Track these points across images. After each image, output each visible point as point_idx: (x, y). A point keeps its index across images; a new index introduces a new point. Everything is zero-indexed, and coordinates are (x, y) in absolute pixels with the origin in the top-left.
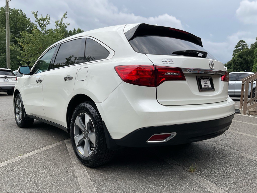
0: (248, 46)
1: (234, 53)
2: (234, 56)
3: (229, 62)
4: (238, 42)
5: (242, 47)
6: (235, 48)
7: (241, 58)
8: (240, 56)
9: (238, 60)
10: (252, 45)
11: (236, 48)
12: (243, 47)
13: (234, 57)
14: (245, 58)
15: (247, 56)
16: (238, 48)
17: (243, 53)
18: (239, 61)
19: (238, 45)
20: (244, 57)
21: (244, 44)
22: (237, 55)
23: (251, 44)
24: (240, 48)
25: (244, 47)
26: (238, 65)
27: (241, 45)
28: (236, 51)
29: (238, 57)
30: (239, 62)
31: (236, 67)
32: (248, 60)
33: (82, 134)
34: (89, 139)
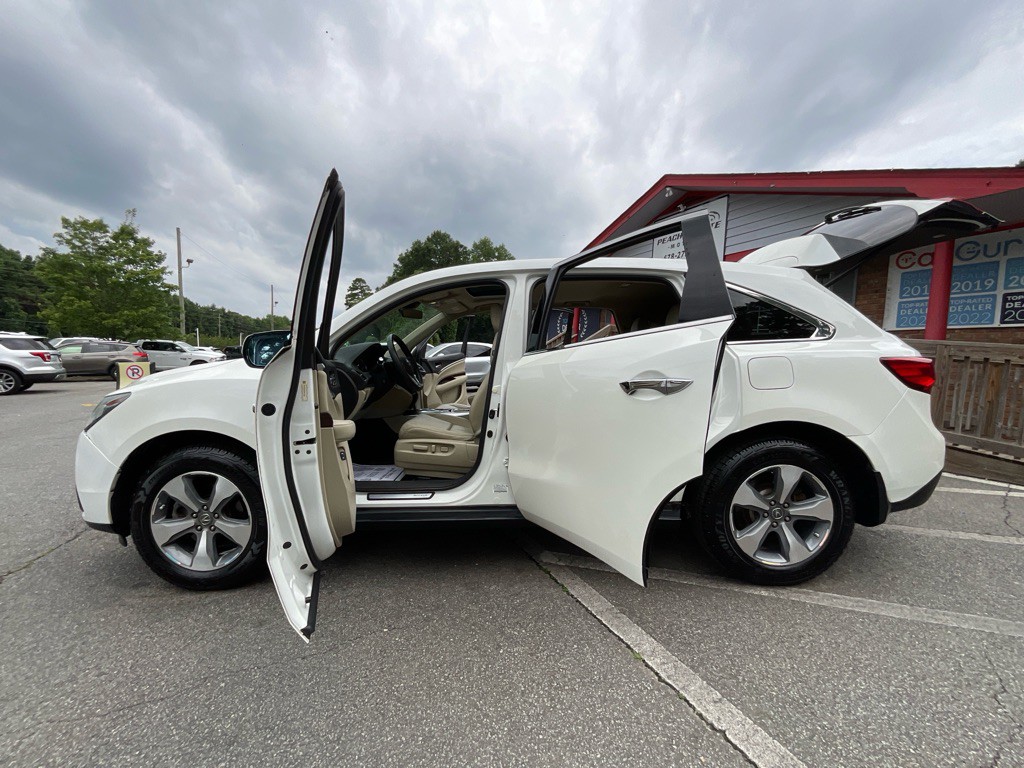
5: (360, 290)
12: (362, 291)
27: (358, 286)
33: (762, 521)
34: (794, 520)
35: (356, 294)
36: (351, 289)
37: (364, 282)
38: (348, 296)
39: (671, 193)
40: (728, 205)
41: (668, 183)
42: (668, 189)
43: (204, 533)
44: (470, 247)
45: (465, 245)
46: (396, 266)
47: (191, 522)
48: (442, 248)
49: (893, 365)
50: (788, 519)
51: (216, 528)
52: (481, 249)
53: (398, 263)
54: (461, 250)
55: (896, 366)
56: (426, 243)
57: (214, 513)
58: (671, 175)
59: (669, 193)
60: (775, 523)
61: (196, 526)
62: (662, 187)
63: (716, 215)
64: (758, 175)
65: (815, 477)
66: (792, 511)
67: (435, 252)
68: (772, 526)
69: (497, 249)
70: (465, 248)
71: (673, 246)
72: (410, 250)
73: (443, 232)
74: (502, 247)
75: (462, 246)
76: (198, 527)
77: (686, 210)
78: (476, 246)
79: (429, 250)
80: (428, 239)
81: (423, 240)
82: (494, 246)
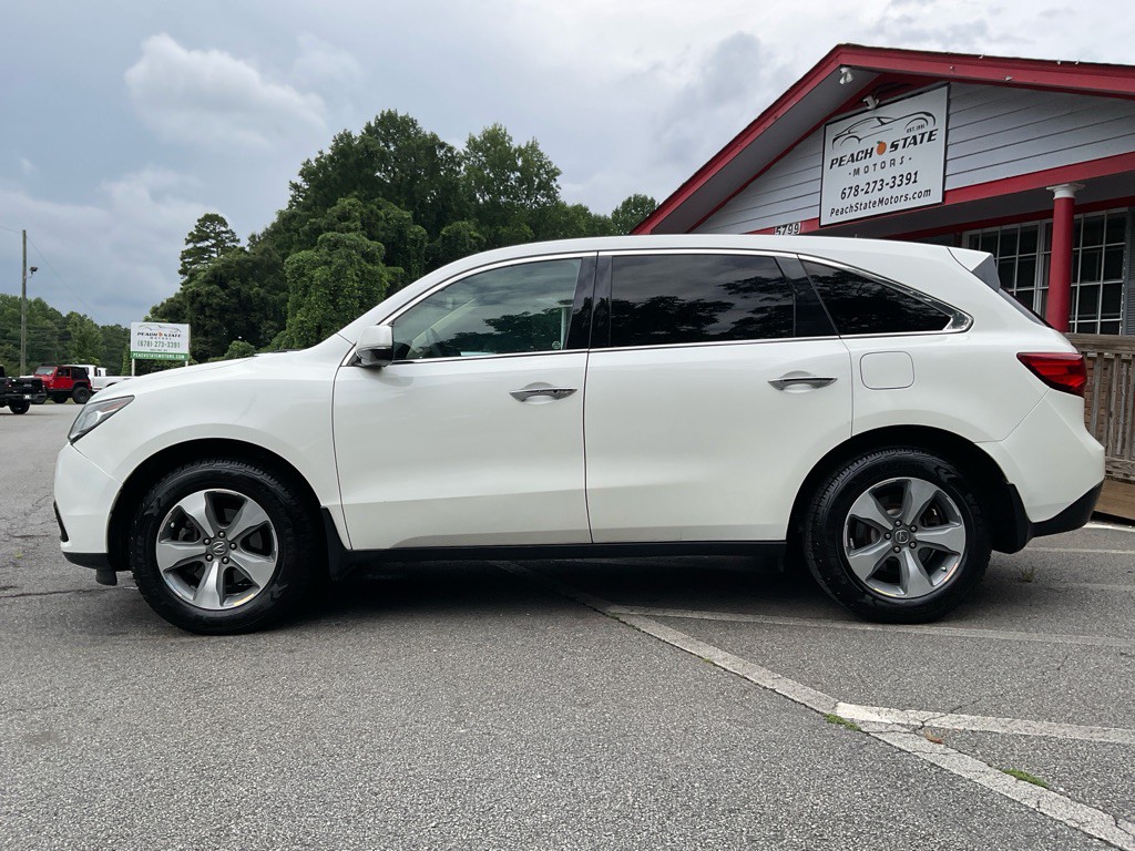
0: (238, 241)
1: (185, 263)
2: (193, 276)
3: (172, 300)
4: (199, 221)
5: (213, 242)
6: (188, 242)
7: (223, 286)
8: (218, 278)
9: (209, 294)
10: (253, 237)
11: (191, 245)
12: (220, 244)
13: (192, 284)
14: (239, 291)
15: (244, 281)
16: (198, 245)
17: (227, 266)
18: (215, 301)
19: (198, 231)
20: (234, 284)
21: (223, 232)
22: (204, 274)
23: (249, 235)
24: (207, 243)
25: (223, 241)
26: (211, 316)
27: (211, 232)
28: (194, 255)
29: (209, 283)
30: (217, 304)
31: (205, 325)
32: (249, 298)
33: (882, 542)
34: (920, 547)
35: (205, 250)
36: (193, 238)
37: (223, 222)
38: (186, 254)
39: (849, 78)
40: (949, 102)
41: (844, 59)
42: (844, 70)
43: (216, 564)
44: (460, 146)
45: (450, 143)
46: (295, 187)
47: (202, 549)
48: (398, 149)
49: (1034, 362)
50: (912, 545)
51: (229, 560)
52: (486, 152)
53: (299, 180)
54: (440, 153)
55: (1038, 364)
56: (362, 139)
57: (232, 542)
58: (848, 46)
59: (847, 77)
60: (897, 547)
61: (206, 555)
62: (833, 66)
63: (930, 119)
64: (986, 58)
65: (949, 499)
66: (919, 536)
67: (384, 157)
68: (893, 549)
69: (521, 152)
70: (451, 149)
71: (857, 172)
72: (328, 152)
73: (401, 114)
74: (533, 148)
75: (442, 145)
76: (210, 556)
77: (878, 107)
78: (474, 145)
79: (371, 155)
80: (369, 128)
81: (357, 131)
82: (515, 144)
